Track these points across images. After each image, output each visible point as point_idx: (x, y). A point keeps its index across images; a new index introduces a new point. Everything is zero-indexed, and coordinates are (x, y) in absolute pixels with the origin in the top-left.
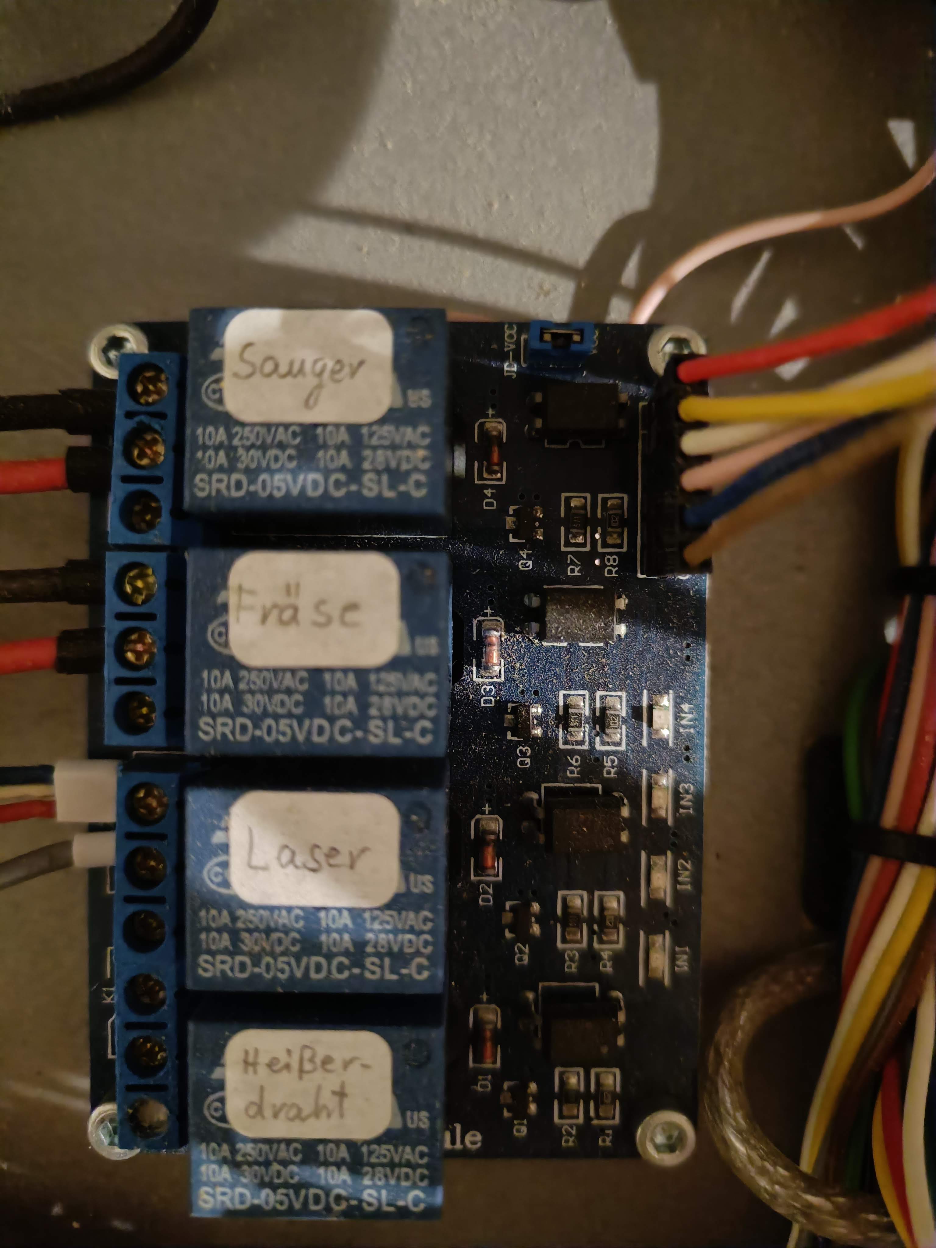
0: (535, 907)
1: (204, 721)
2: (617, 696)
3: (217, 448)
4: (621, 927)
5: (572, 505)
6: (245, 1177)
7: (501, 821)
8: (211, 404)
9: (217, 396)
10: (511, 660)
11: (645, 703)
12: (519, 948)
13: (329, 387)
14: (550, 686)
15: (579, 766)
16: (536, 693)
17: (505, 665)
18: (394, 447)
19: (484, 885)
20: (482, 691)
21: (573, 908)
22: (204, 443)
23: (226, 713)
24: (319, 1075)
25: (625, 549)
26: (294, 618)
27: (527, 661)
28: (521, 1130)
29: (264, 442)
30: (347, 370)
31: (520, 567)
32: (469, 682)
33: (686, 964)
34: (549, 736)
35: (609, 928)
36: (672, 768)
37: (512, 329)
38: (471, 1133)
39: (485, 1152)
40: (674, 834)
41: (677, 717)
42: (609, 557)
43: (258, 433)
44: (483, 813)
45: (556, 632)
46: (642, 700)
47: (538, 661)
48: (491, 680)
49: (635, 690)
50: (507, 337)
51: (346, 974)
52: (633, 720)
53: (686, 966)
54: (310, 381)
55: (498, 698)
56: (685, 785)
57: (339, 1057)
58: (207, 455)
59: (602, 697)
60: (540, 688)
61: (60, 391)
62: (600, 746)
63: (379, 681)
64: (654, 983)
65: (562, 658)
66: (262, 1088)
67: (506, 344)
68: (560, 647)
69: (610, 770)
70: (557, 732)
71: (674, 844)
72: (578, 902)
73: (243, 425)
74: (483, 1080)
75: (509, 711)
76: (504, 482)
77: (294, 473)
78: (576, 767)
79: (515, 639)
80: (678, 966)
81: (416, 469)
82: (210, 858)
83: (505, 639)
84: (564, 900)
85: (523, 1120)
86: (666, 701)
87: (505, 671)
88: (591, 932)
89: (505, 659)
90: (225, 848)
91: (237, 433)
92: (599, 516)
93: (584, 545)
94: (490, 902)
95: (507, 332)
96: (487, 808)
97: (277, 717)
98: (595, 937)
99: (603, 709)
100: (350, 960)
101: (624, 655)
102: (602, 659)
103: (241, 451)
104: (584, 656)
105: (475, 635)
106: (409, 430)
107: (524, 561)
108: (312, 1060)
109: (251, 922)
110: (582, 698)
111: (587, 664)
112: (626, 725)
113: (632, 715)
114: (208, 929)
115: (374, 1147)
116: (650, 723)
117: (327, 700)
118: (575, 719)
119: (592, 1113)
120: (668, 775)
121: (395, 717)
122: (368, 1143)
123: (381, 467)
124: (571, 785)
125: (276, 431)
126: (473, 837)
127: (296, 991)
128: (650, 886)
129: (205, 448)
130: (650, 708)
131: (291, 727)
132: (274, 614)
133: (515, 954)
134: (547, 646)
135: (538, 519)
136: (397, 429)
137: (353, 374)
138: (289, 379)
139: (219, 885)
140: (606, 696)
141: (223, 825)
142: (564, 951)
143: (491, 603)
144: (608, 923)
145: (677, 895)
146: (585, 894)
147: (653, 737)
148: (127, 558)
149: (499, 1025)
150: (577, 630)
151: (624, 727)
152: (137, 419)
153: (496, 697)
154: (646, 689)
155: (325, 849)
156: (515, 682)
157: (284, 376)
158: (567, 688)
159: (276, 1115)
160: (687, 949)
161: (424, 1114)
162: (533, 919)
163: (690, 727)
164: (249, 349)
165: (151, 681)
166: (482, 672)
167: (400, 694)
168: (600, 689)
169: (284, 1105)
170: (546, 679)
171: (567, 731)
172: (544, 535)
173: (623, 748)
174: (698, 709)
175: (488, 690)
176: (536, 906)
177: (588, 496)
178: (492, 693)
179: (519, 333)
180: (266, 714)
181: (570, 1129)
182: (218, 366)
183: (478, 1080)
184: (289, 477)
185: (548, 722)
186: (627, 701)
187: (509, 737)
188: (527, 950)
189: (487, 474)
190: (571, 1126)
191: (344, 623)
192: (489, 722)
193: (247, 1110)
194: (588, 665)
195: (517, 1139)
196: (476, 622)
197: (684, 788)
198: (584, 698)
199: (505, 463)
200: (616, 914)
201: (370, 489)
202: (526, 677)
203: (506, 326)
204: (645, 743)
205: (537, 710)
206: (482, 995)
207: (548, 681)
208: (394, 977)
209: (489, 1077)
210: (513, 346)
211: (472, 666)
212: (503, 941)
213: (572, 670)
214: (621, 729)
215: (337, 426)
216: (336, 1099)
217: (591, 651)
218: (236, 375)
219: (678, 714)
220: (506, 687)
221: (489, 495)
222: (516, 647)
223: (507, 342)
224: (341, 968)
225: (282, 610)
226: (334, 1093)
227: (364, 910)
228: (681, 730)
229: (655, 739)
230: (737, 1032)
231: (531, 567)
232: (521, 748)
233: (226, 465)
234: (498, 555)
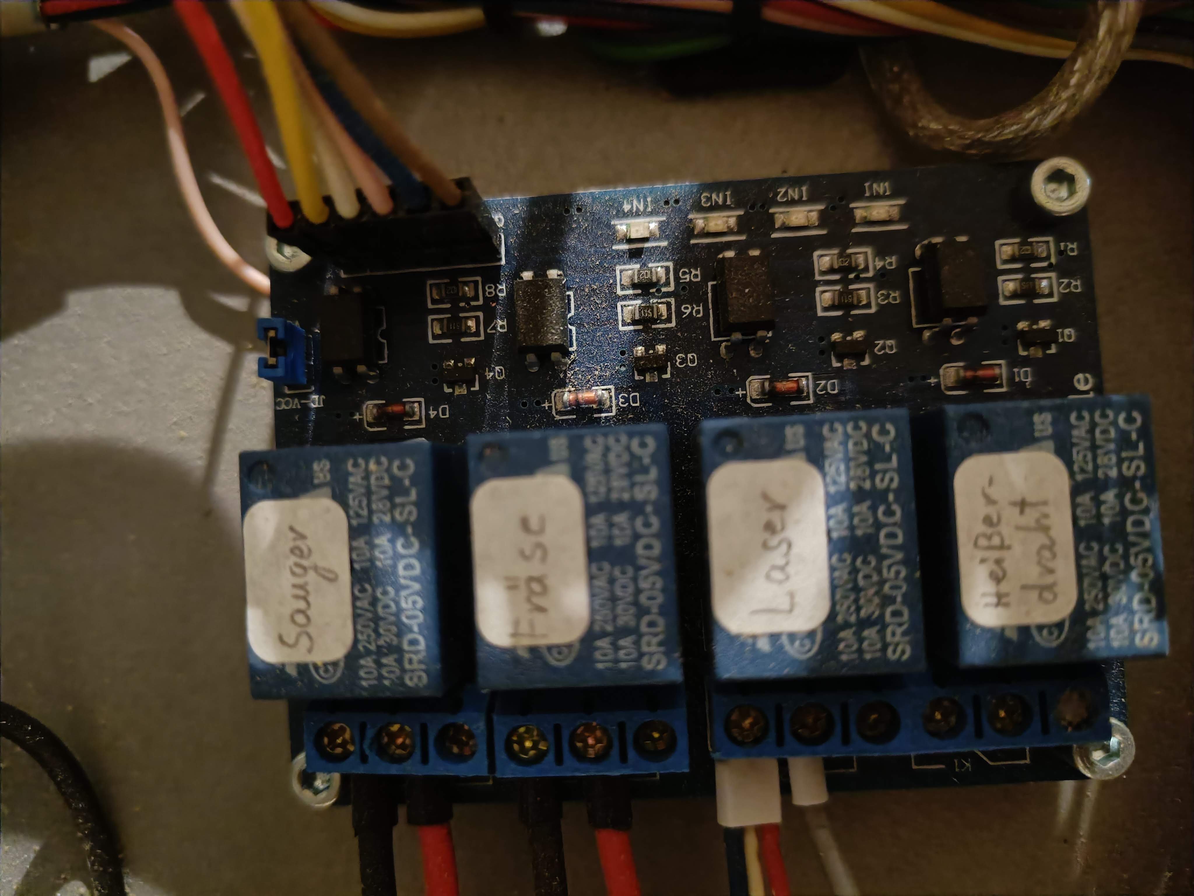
0: (836, 337)
1: (647, 665)
2: (621, 275)
3: (379, 665)
4: (850, 251)
5: (440, 332)
6: (1121, 600)
7: (751, 378)
8: (339, 674)
9: (330, 668)
10: (592, 380)
11: (625, 247)
12: (879, 350)
13: (316, 559)
14: (615, 340)
15: (691, 305)
16: (623, 353)
17: (598, 386)
18: (369, 493)
19: (818, 389)
20: (625, 406)
21: (833, 300)
22: (375, 679)
23: (637, 643)
24: (1005, 529)
25: (479, 279)
26: (539, 580)
27: (593, 364)
28: (1069, 334)
29: (371, 620)
30: (299, 543)
31: (502, 378)
32: (616, 419)
33: (882, 184)
34: (664, 337)
35: (850, 263)
36: (687, 216)
37: (280, 402)
38: (1076, 385)
39: (1096, 370)
40: (752, 207)
41: (637, 214)
42: (487, 293)
43: (364, 626)
44: (745, 396)
45: (556, 335)
46: (623, 250)
47: (592, 354)
48: (613, 398)
49: (613, 258)
50: (287, 407)
51: (896, 507)
52: (642, 257)
53: (884, 184)
54: (311, 577)
55: (630, 389)
56: (703, 202)
57: (983, 510)
58: (386, 674)
59: (623, 288)
60: (617, 349)
61: (356, 835)
62: (670, 287)
63: (596, 493)
64: (905, 214)
65: (587, 330)
66: (1024, 587)
67: (294, 407)
68: (577, 333)
69: (693, 275)
70: (659, 330)
71: (762, 206)
72: (827, 295)
73: (356, 641)
74: (1019, 376)
75: (642, 378)
76: (422, 400)
77: (399, 588)
78: (693, 308)
79: (572, 378)
80: (885, 192)
81: (388, 470)
82: (786, 653)
83: (573, 387)
84: (826, 309)
85: (1058, 332)
86: (622, 227)
87: (604, 385)
88: (857, 279)
89: (592, 386)
90: (774, 637)
91: (364, 647)
92: (449, 306)
93: (477, 318)
94: (834, 383)
95: (284, 407)
96: (740, 393)
97: (638, 591)
98: (862, 276)
99: (634, 286)
100: (880, 504)
101: (580, 271)
102: (586, 292)
103: (381, 642)
104: (584, 309)
105: (571, 417)
106: (352, 479)
107: (497, 374)
108: (989, 538)
109: (849, 608)
110: (625, 308)
111: (592, 306)
112: (649, 263)
113: (639, 258)
114: (860, 651)
115: (1076, 468)
116: (645, 240)
117: (618, 542)
118: (645, 313)
119: (1045, 264)
120: (694, 219)
121: (630, 475)
122: (1072, 474)
123: (388, 504)
124: (711, 311)
125: (361, 609)
126: (770, 404)
127: (918, 559)
128: (806, 226)
129: (381, 677)
130: (630, 241)
131: (646, 577)
132: (536, 600)
133: (886, 354)
134: (577, 346)
135: (455, 364)
136: (351, 491)
137: (303, 537)
138: (311, 599)
139: (813, 642)
140: (621, 285)
141: (750, 641)
142: (878, 304)
143: (538, 403)
144: (846, 264)
145: (812, 200)
146: (819, 289)
147: (658, 236)
148: (501, 756)
149: (961, 364)
150: (553, 315)
151: (650, 265)
152: (367, 752)
153: (630, 391)
154: (612, 247)
155: (766, 535)
156: (614, 375)
157: (308, 603)
158: (616, 323)
159: (1051, 571)
160: (867, 185)
161: (1036, 418)
162: (849, 338)
163: (645, 201)
164: (286, 639)
165: (622, 727)
166: (606, 407)
167: (607, 471)
168: (615, 291)
169: (1039, 563)
170: (609, 343)
171: (657, 320)
172: (471, 357)
173: (670, 264)
174: (627, 196)
175: (623, 400)
176: (834, 336)
177: (430, 318)
178: (626, 395)
179: (284, 396)
180: (636, 603)
181: (1063, 285)
182: (303, 668)
183: (1021, 382)
184: (403, 593)
185: (650, 339)
186: (625, 264)
187: (668, 376)
188: (881, 342)
189: (415, 416)
190: (1060, 284)
191: (542, 530)
192: (655, 396)
193: (1047, 602)
194: (592, 304)
195: (1077, 337)
196: (557, 416)
197: (706, 202)
198: (625, 306)
199: (405, 400)
200: (836, 257)
201: (410, 513)
202: (609, 364)
203: (278, 408)
204: (664, 244)
205: (640, 350)
206: (930, 383)
207: (610, 342)
208: (894, 458)
209: (1016, 370)
210: (296, 401)
211: (601, 417)
212: (874, 366)
213: (598, 320)
214: (652, 267)
215: (351, 549)
216: (1028, 510)
217: (579, 303)
218: (310, 651)
219: (634, 214)
220: (619, 383)
221: (436, 412)
222: (580, 376)
223: (292, 406)
224: (889, 513)
225: (532, 592)
226: (1022, 512)
227: (827, 494)
228: (649, 209)
229: (660, 234)
230: (950, 129)
231: (501, 367)
232: (677, 364)
233: (395, 656)
234: (492, 400)
